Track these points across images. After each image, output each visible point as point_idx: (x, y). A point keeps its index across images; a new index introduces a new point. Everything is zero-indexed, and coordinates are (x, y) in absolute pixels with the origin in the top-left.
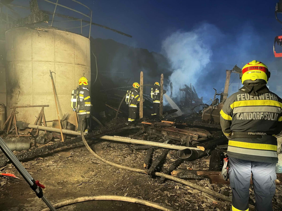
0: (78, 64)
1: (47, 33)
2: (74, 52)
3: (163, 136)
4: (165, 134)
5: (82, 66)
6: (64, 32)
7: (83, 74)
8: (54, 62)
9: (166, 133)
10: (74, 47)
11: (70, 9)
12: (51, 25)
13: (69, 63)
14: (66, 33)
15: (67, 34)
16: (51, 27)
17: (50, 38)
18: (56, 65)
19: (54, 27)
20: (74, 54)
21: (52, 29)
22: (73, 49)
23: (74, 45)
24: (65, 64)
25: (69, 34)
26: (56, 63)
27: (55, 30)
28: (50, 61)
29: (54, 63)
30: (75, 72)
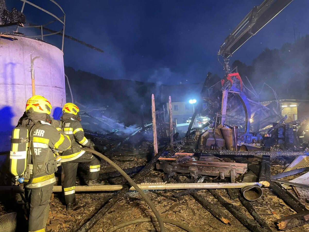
0: (56, 87)
1: (12, 41)
2: (50, 70)
3: (192, 173)
4: (195, 170)
5: (60, 89)
6: (35, 41)
7: (62, 100)
8: (24, 84)
9: (197, 168)
10: (50, 63)
11: (43, 10)
12: (16, 31)
13: (45, 85)
14: (39, 42)
15: (41, 44)
16: (18, 33)
17: (17, 50)
18: (27, 90)
19: (21, 34)
20: (51, 73)
21: (18, 36)
22: (49, 66)
23: (50, 60)
24: (39, 87)
25: (42, 45)
26: (27, 86)
27: (23, 38)
28: (18, 83)
29: (23, 86)
30: (52, 98)
